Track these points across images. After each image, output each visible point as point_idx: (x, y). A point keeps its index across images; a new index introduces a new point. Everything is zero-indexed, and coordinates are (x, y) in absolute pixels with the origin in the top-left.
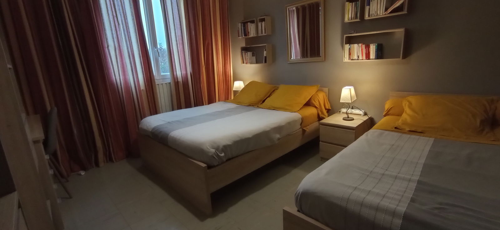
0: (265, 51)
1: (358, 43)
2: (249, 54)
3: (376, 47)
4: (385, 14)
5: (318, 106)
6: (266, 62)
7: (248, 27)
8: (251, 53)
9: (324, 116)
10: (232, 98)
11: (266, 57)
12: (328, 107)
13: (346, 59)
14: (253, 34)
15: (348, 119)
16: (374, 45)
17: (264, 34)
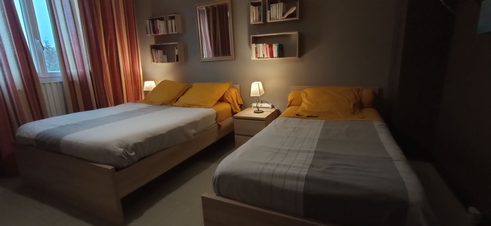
0: (177, 49)
1: (263, 43)
2: (160, 52)
3: (277, 47)
4: (283, 19)
5: (230, 101)
6: (177, 60)
7: (157, 24)
8: (162, 51)
9: (237, 111)
10: (143, 98)
11: (177, 56)
12: (240, 102)
13: (254, 58)
14: (163, 31)
15: (259, 112)
16: (276, 45)
17: (174, 32)
